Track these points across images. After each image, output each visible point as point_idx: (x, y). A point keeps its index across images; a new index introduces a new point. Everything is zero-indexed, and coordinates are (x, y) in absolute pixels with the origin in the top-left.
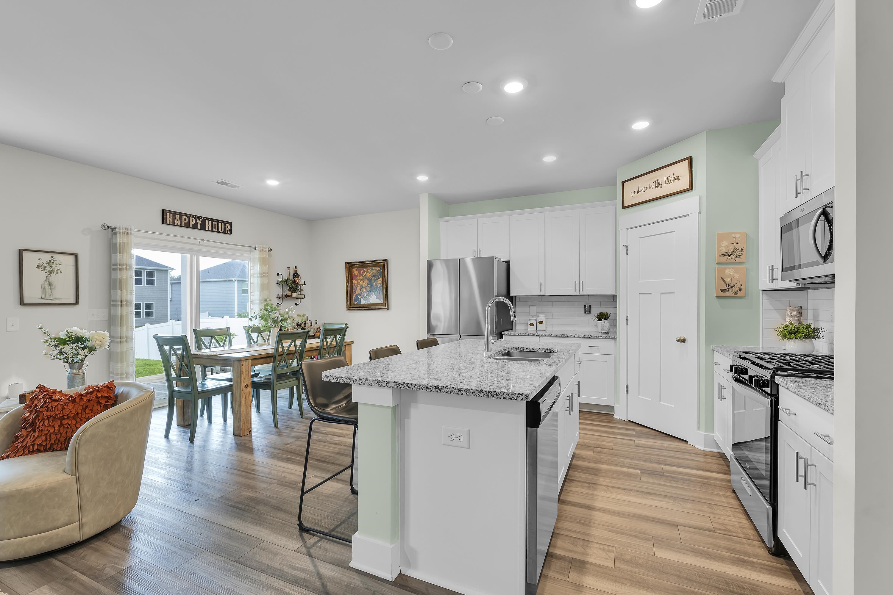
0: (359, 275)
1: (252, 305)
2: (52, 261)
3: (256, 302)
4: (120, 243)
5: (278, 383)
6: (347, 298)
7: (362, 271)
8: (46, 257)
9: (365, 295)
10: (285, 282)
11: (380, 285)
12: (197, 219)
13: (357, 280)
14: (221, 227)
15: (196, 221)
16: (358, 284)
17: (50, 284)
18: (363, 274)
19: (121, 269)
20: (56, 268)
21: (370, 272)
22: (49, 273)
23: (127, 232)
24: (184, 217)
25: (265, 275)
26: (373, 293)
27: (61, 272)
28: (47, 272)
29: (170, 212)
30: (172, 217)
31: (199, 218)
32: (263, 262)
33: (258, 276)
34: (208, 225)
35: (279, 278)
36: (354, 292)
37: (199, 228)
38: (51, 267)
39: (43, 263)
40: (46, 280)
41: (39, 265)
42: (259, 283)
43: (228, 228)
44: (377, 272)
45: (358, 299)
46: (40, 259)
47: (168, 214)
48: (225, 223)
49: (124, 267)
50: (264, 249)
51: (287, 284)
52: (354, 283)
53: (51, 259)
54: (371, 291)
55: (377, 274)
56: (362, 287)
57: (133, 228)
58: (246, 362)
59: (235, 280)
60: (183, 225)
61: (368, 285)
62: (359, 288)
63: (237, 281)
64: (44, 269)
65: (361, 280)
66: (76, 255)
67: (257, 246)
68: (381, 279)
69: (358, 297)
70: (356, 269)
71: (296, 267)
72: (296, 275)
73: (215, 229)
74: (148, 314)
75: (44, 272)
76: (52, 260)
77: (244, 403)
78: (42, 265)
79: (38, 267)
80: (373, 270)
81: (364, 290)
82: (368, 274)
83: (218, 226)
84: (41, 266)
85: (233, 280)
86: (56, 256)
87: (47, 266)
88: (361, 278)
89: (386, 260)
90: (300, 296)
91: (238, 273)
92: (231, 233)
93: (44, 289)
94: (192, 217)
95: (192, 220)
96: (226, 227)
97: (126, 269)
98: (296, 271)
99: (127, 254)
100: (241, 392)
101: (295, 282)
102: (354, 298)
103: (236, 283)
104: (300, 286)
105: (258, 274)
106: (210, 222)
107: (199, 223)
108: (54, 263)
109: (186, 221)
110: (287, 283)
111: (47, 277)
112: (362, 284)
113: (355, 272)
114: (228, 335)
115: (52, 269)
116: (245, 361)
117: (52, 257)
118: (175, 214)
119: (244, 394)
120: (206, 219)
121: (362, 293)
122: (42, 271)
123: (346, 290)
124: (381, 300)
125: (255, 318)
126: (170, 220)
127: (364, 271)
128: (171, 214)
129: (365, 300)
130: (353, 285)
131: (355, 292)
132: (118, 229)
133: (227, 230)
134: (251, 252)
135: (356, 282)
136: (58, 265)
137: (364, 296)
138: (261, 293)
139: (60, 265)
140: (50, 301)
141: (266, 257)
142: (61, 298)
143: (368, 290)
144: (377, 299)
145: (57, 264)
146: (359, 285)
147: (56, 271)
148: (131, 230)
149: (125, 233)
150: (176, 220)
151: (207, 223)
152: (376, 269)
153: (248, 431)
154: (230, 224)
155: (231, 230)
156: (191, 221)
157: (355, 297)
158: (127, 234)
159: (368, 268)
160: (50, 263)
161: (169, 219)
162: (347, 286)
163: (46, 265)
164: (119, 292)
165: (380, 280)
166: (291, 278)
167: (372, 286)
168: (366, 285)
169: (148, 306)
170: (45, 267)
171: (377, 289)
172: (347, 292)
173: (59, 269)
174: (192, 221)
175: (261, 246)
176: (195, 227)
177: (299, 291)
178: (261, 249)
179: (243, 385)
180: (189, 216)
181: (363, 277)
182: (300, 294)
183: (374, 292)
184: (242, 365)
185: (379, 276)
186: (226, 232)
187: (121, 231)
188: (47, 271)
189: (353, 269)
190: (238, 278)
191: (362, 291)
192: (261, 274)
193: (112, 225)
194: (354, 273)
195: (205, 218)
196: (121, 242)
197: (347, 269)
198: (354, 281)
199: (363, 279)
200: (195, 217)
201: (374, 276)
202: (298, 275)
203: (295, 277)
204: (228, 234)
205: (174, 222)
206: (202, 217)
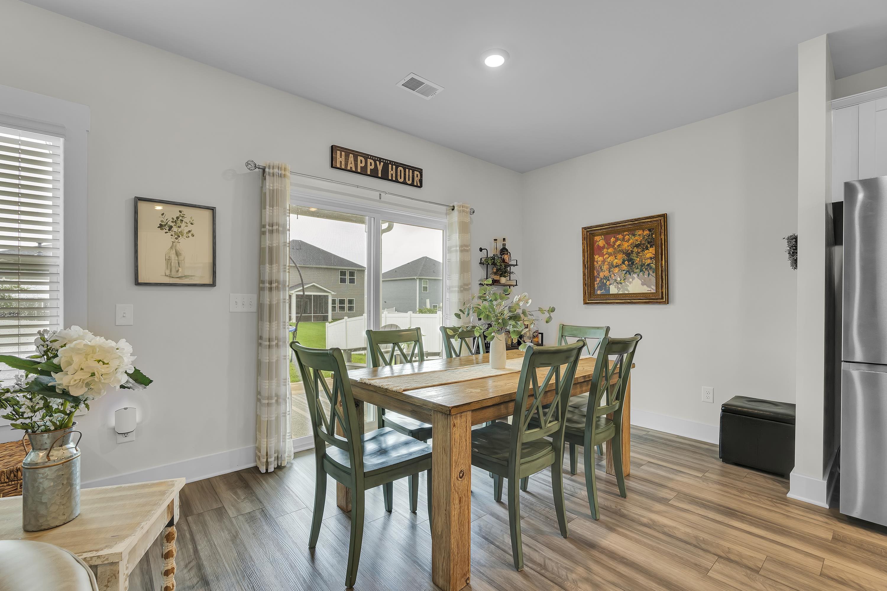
0: (606, 245)
1: (448, 294)
2: (181, 218)
3: (454, 289)
4: (269, 190)
5: (523, 461)
6: (585, 284)
7: (613, 239)
8: (173, 212)
9: (619, 279)
10: (491, 260)
11: (649, 261)
12: (378, 162)
13: (603, 255)
14: (409, 175)
15: (376, 164)
16: (604, 261)
17: (177, 254)
18: (615, 244)
19: (271, 232)
20: (186, 230)
21: (629, 240)
22: (176, 236)
23: (280, 173)
24: (360, 158)
25: (466, 248)
26: (635, 276)
27: (193, 235)
28: (174, 235)
29: (342, 149)
30: (343, 157)
31: (380, 160)
32: (464, 228)
33: (456, 251)
34: (391, 172)
35: (484, 254)
36: (596, 274)
37: (380, 175)
38: (179, 227)
39: (168, 220)
40: (171, 248)
41: (162, 223)
42: (459, 260)
43: (417, 177)
44: (644, 238)
45: (603, 286)
46: (164, 213)
47: (338, 152)
48: (414, 169)
49: (275, 227)
50: (466, 209)
51: (494, 264)
52: (596, 260)
53: (178, 214)
54: (629, 272)
55: (643, 242)
56: (612, 266)
57: (289, 167)
58: (461, 417)
59: (417, 278)
60: (359, 171)
61: (623, 263)
62: (605, 267)
63: (418, 279)
64: (169, 230)
65: (610, 255)
66: (213, 210)
67: (455, 204)
68: (652, 250)
69: (605, 282)
70: (600, 236)
71: (504, 239)
72: (504, 251)
73: (401, 178)
74: (351, 309)
75: (169, 234)
76: (180, 215)
77: (456, 518)
78: (167, 223)
79: (161, 226)
80: (634, 235)
81: (616, 270)
82: (624, 243)
83: (405, 174)
84: (165, 225)
85: (415, 278)
86: (185, 210)
87: (173, 226)
88: (610, 250)
89: (664, 216)
90: (509, 283)
91: (419, 273)
92: (421, 186)
93: (168, 260)
94: (371, 159)
95: (371, 163)
96: (415, 175)
97: (278, 231)
98: (504, 245)
99: (279, 208)
100: (450, 490)
101: (504, 261)
102: (596, 286)
103: (418, 281)
104: (510, 267)
105: (456, 247)
106: (394, 167)
107: (380, 168)
108: (182, 221)
109: (363, 165)
110: (494, 262)
111: (173, 242)
112: (613, 262)
113: (600, 241)
114: (418, 341)
115: (180, 230)
116: (459, 415)
117: (180, 212)
118: (348, 152)
119: (457, 494)
120: (389, 162)
121: (612, 275)
122: (166, 233)
123: (583, 271)
124: (650, 287)
125: (466, 313)
126: (341, 162)
127: (617, 240)
128: (343, 153)
129: (618, 288)
130: (595, 263)
131: (599, 274)
132: (268, 168)
133: (417, 179)
134: (447, 214)
135: (601, 259)
136: (189, 225)
137: (616, 280)
138: (460, 275)
139: (192, 224)
140: (178, 279)
141: (468, 221)
142: (192, 276)
143: (624, 270)
144: (643, 284)
145: (187, 223)
146: (606, 263)
147: (185, 234)
148: (285, 170)
149: (277, 174)
150: (349, 162)
151: (390, 169)
152: (641, 235)
153: (463, 580)
154: (421, 171)
155: (421, 181)
156: (369, 164)
157: (597, 282)
158: (280, 176)
159: (625, 233)
160: (178, 220)
161: (340, 159)
162: (584, 266)
163: (172, 224)
164: (268, 267)
165: (650, 252)
166: (498, 253)
167: (633, 263)
168: (620, 262)
169: (351, 302)
170: (170, 228)
171: (643, 268)
172: (584, 275)
173: (190, 231)
174: (371, 165)
175: (461, 203)
176: (374, 174)
177: (509, 274)
178: (461, 208)
179: (455, 474)
180: (366, 157)
181: (615, 249)
182: (510, 280)
183: (635, 273)
184: (454, 426)
185: (649, 246)
186: (415, 184)
187: (271, 171)
188: (173, 233)
189: (596, 237)
190: (419, 276)
191: (611, 273)
192: (461, 246)
193: (261, 163)
194: (597, 243)
195: (388, 160)
196: (272, 188)
197: (584, 239)
198: (596, 257)
199: (614, 252)
200: (375, 158)
201: (637, 246)
202: (507, 250)
203: (504, 254)
204: (417, 186)
205: (346, 165)
206: (383, 159)
